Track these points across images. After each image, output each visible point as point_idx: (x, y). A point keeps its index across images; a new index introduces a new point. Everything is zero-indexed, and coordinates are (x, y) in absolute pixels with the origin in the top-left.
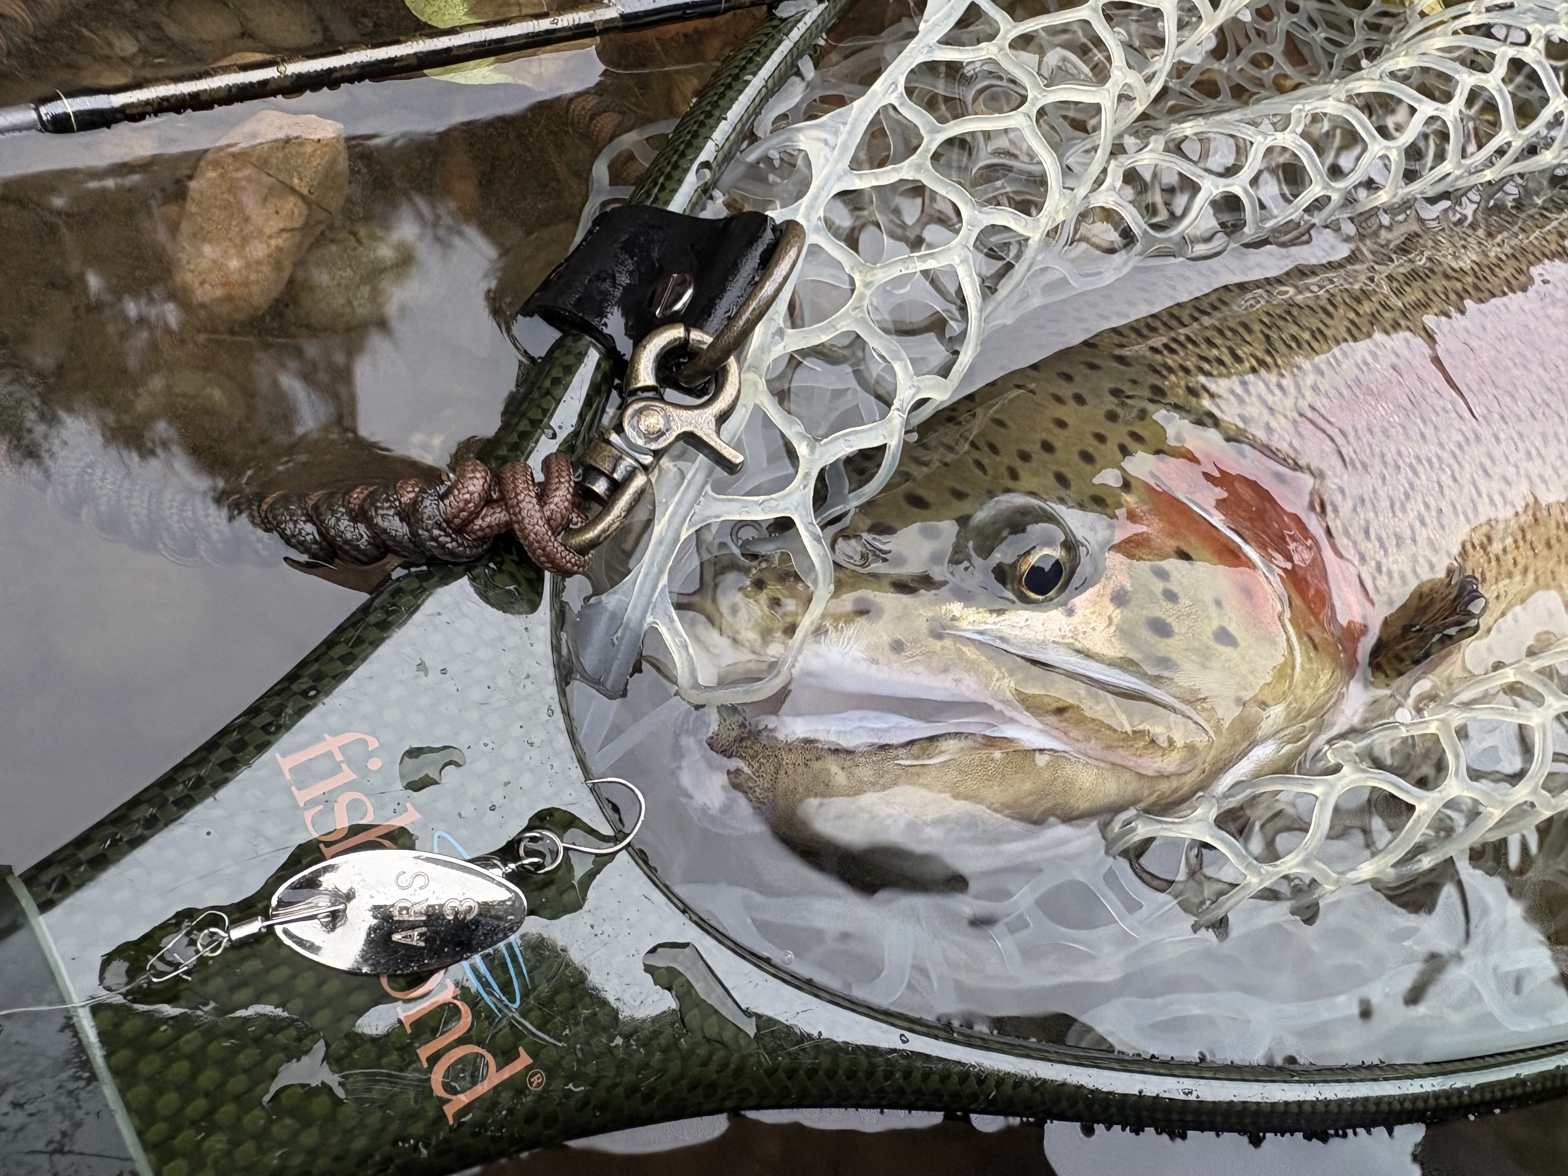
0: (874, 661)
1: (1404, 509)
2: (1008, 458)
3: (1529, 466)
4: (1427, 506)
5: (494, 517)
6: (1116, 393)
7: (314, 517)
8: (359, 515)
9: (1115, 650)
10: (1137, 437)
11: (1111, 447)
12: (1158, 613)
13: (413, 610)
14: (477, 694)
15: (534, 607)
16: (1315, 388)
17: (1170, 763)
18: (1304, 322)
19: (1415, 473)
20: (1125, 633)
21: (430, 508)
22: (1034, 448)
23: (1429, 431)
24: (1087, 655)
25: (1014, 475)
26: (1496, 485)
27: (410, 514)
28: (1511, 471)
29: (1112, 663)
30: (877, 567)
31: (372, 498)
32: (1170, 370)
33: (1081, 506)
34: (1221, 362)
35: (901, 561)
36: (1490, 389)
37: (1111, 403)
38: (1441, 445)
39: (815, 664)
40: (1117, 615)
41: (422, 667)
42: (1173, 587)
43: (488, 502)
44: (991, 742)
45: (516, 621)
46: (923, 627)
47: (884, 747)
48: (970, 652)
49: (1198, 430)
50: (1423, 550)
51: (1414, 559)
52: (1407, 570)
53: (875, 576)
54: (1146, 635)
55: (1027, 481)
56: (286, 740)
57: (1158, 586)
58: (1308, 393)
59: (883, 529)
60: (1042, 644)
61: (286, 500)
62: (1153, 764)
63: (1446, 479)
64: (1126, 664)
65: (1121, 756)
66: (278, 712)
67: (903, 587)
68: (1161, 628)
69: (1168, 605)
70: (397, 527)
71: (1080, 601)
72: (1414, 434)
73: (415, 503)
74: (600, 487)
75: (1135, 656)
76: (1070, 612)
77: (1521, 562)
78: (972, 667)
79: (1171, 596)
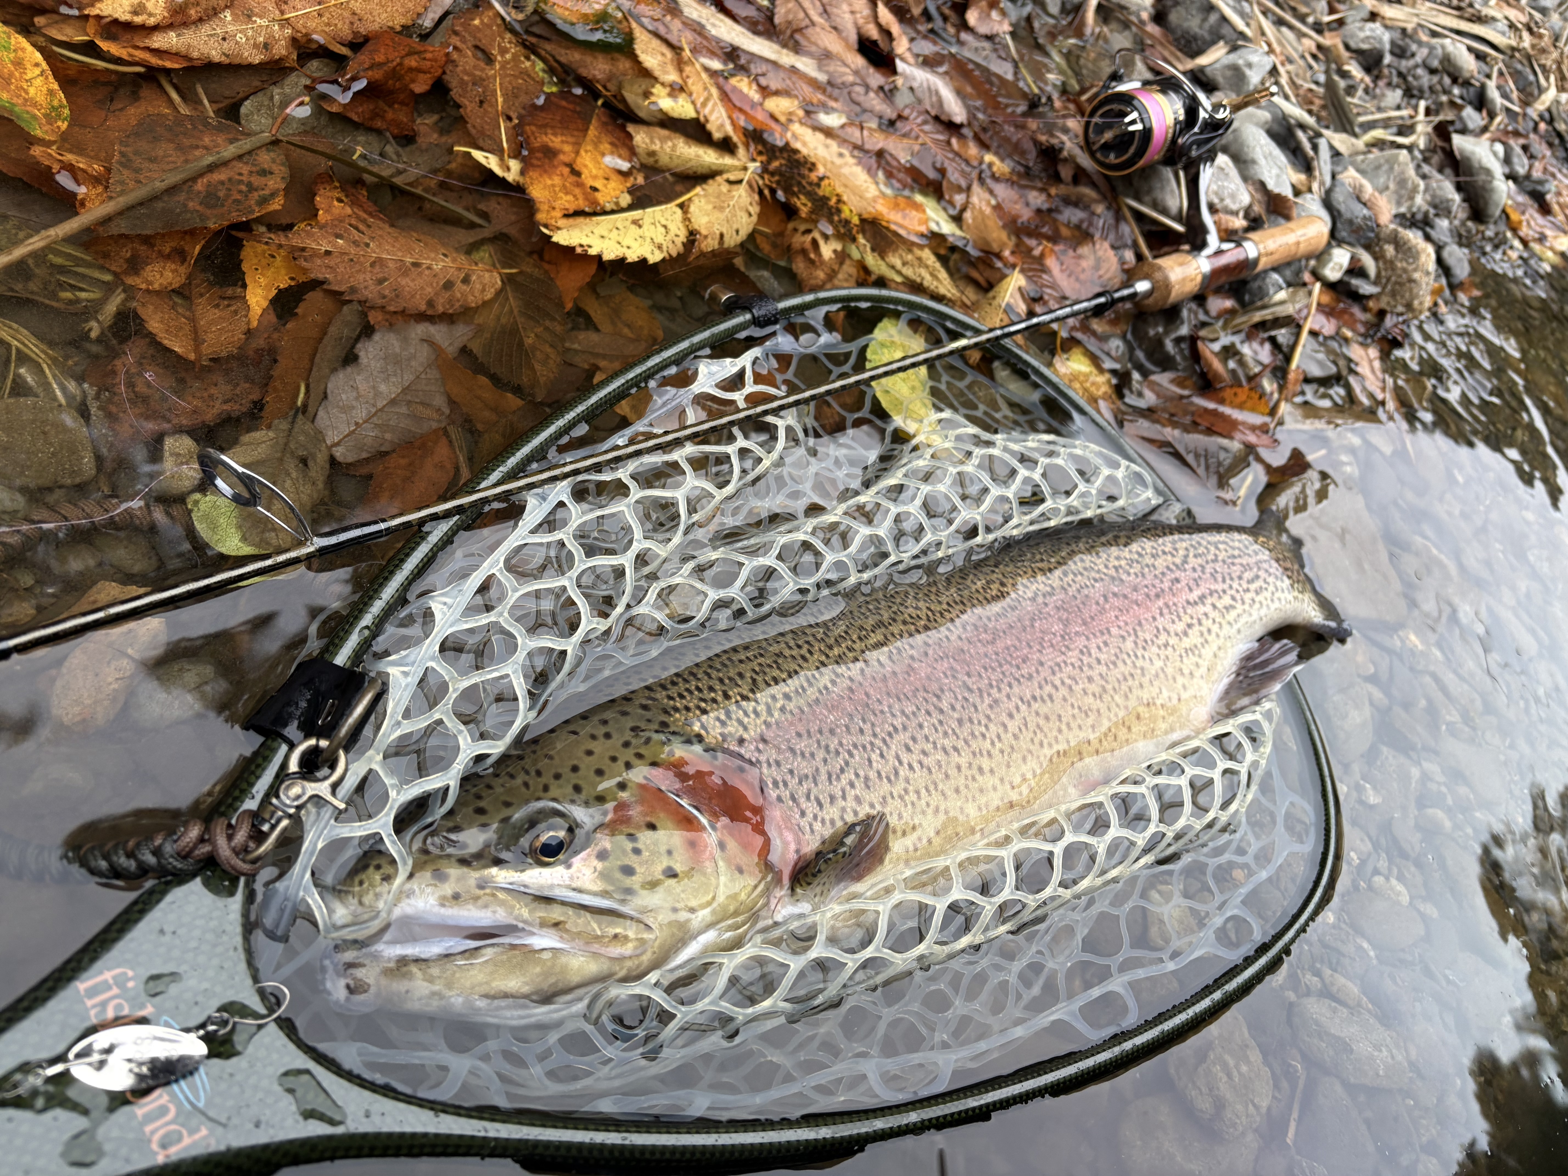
0: (443, 905)
1: (838, 778)
2: (546, 779)
3: (946, 742)
4: (857, 775)
5: (205, 849)
6: (633, 729)
7: (106, 857)
8: (130, 855)
9: (597, 887)
10: (639, 756)
11: (620, 764)
12: (627, 862)
13: (158, 901)
14: (193, 944)
15: (231, 893)
16: (782, 709)
17: (628, 949)
18: (785, 666)
19: (851, 755)
20: (604, 876)
21: (168, 848)
22: (565, 771)
23: (867, 727)
24: (580, 891)
25: (546, 788)
26: (914, 758)
27: (157, 852)
28: (929, 747)
29: (595, 894)
30: (450, 850)
31: (138, 845)
32: (676, 710)
33: (587, 804)
34: (714, 701)
35: (465, 846)
36: (922, 693)
37: (628, 736)
38: (875, 735)
39: (409, 910)
40: (600, 865)
41: (162, 932)
42: (640, 845)
43: (202, 840)
44: (513, 947)
45: (220, 902)
46: (472, 882)
47: (447, 956)
48: (501, 895)
49: (687, 747)
50: (850, 803)
51: (843, 810)
52: (837, 818)
53: (449, 856)
54: (618, 875)
55: (554, 792)
56: (85, 975)
57: (629, 846)
58: (776, 714)
59: (457, 829)
60: (552, 887)
61: (93, 849)
62: (616, 951)
63: (875, 757)
64: (605, 894)
65: (595, 947)
66: (80, 961)
67: (464, 862)
68: (628, 871)
69: (634, 857)
70: (151, 859)
71: (577, 861)
72: (854, 729)
73: (160, 847)
74: (265, 828)
75: (610, 888)
76: (569, 867)
77: (933, 804)
78: (502, 903)
79: (637, 851)
